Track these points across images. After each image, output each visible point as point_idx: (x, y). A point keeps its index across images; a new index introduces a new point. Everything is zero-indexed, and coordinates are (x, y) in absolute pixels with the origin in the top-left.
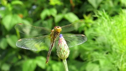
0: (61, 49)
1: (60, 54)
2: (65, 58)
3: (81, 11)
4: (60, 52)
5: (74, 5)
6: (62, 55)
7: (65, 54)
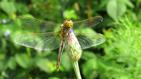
0: (71, 47)
1: (70, 54)
2: (76, 59)
4: (69, 51)
6: (73, 55)
7: (76, 54)
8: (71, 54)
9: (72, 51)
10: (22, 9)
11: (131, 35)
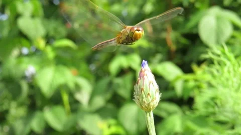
0: (142, 90)
3: (187, 58)
4: (139, 96)
5: (173, 47)
6: (144, 102)
7: (150, 100)
8: (142, 100)
9: (144, 96)
10: (56, 30)
11: (235, 76)
